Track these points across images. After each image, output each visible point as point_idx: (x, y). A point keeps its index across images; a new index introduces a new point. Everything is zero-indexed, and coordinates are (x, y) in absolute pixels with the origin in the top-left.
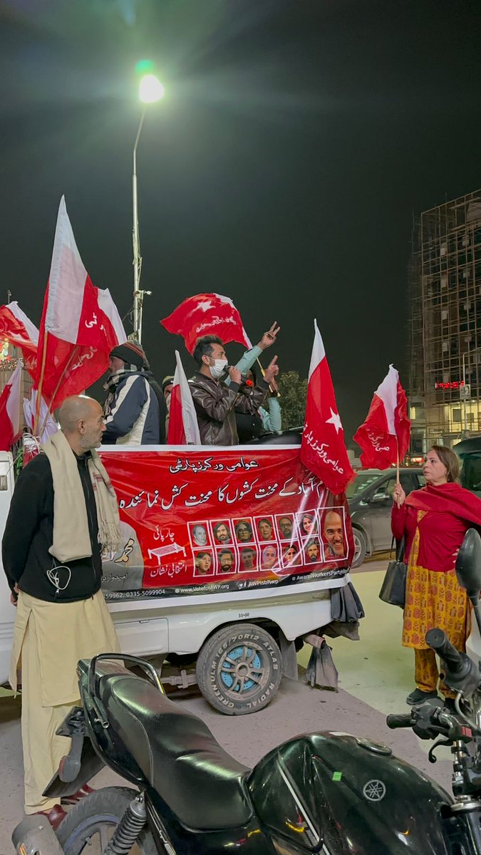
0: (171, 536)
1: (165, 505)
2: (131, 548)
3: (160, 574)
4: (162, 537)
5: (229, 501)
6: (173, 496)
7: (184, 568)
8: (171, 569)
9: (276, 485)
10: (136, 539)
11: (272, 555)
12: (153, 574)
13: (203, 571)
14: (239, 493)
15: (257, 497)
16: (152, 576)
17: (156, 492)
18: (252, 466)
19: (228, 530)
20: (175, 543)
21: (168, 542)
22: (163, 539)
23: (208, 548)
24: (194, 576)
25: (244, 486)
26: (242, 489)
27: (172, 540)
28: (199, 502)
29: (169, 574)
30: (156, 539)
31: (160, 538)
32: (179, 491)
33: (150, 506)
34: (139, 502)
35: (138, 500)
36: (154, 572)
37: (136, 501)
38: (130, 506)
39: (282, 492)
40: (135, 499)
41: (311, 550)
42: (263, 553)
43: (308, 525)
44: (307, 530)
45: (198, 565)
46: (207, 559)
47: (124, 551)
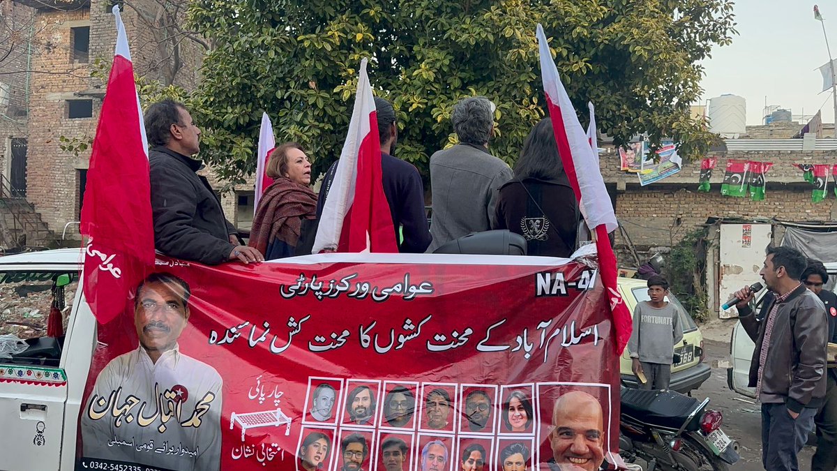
0: (277, 396)
1: (277, 346)
2: (206, 407)
3: (246, 456)
4: (262, 395)
5: (380, 350)
6: (291, 334)
7: (280, 453)
8: (261, 452)
9: (469, 331)
10: (219, 394)
11: (439, 460)
12: (236, 454)
13: (311, 465)
14: (397, 338)
15: (431, 347)
16: (235, 457)
17: (266, 325)
18: (422, 290)
19: (373, 398)
20: (279, 409)
21: (269, 405)
22: (262, 399)
25: (406, 327)
26: (400, 331)
27: (277, 402)
28: (331, 346)
29: (260, 460)
30: (251, 397)
31: (259, 396)
32: (298, 325)
33: (252, 343)
34: (236, 336)
35: (234, 334)
36: (237, 450)
37: (231, 335)
38: (223, 341)
39: (482, 344)
40: (230, 331)
41: (511, 463)
42: (423, 451)
43: (517, 413)
44: (512, 422)
45: (303, 454)
46: (322, 446)
47: (196, 410)
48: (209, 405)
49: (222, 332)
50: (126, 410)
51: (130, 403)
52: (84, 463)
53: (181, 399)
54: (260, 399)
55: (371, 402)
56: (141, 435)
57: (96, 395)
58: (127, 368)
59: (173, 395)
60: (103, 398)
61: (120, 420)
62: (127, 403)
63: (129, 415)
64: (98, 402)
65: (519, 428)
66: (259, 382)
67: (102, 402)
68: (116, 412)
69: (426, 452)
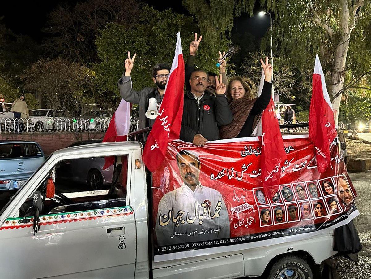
0: (244, 198)
1: (239, 177)
2: (220, 208)
3: (240, 226)
4: (238, 198)
6: (243, 171)
7: (254, 220)
8: (246, 222)
9: (306, 162)
10: (223, 201)
11: (307, 210)
12: (236, 226)
13: (266, 222)
14: (283, 168)
15: (295, 170)
16: (236, 228)
17: (233, 169)
18: (290, 149)
20: (247, 203)
21: (242, 202)
23: (267, 206)
24: (261, 226)
25: (286, 163)
27: (245, 200)
28: (258, 174)
29: (246, 226)
30: (235, 200)
31: (237, 199)
32: (246, 168)
33: (230, 178)
34: (223, 175)
35: (222, 174)
36: (236, 224)
37: (221, 175)
38: (217, 178)
39: (308, 166)
40: (220, 173)
41: (333, 205)
42: (302, 208)
43: (328, 188)
44: (327, 191)
45: (262, 218)
46: (268, 213)
47: (216, 210)
48: (221, 207)
49: (216, 174)
50: (179, 218)
51: (180, 214)
52: (158, 249)
53: (209, 206)
54: (238, 200)
55: (277, 194)
56: (191, 228)
57: (161, 214)
58: (175, 198)
59: (205, 205)
60: (165, 215)
61: (178, 224)
62: (179, 215)
63: (182, 220)
64: (163, 217)
65: (331, 193)
66: (235, 193)
67: (165, 217)
68: (175, 220)
69: (303, 208)
